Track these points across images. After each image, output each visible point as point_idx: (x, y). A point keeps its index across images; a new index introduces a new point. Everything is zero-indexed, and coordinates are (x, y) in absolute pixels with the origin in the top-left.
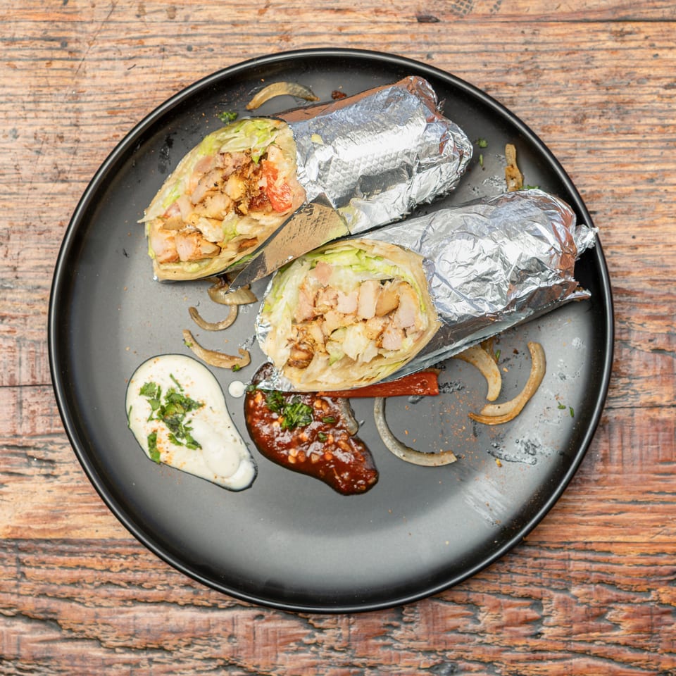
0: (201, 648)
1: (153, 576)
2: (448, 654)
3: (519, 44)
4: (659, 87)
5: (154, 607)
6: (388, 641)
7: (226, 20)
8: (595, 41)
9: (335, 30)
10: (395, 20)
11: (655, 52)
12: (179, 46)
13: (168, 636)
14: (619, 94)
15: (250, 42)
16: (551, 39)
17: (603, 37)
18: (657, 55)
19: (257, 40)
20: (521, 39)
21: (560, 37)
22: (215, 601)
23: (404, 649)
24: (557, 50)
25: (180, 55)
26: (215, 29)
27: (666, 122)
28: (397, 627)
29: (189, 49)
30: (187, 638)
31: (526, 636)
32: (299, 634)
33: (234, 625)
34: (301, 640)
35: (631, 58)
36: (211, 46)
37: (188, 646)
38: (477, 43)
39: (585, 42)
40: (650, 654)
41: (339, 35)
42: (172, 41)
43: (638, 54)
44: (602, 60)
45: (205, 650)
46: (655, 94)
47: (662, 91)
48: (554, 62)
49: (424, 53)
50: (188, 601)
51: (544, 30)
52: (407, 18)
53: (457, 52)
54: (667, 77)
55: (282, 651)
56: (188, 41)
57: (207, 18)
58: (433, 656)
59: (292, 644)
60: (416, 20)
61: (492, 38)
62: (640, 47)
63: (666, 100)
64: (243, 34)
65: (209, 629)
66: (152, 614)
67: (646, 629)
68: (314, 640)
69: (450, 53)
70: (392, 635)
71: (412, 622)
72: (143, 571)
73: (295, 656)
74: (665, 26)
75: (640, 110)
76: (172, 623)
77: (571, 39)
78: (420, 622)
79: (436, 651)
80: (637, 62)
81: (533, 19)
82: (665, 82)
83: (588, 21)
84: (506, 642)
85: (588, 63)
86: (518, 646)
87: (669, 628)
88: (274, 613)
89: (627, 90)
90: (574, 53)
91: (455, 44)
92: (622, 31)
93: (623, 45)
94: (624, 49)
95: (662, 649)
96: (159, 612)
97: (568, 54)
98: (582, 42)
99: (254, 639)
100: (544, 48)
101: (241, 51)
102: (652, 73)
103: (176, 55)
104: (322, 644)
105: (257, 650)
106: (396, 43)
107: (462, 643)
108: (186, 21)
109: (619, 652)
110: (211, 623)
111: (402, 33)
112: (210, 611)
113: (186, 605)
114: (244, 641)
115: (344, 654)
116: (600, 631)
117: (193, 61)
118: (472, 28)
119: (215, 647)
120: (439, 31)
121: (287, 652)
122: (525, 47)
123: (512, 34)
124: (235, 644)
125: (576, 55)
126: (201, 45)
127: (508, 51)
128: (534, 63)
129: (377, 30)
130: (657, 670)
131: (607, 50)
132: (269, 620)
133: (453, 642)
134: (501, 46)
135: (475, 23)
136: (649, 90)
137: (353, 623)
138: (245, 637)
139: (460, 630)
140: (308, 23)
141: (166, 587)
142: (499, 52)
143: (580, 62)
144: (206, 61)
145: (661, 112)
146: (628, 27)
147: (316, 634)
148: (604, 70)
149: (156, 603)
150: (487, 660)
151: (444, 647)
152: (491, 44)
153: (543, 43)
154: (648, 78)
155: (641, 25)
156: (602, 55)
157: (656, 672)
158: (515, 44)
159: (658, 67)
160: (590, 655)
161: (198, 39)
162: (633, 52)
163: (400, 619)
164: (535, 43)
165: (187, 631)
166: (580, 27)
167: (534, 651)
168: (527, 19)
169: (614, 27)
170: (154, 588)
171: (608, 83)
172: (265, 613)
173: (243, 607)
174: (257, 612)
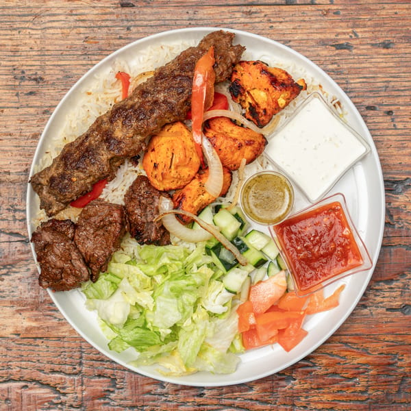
2: (145, 408)
3: (186, 20)
6: (107, 401)
8: (233, 18)
9: (68, 12)
10: (107, 6)
11: (272, 25)
15: (14, 20)
16: (205, 17)
17: (238, 15)
18: (272, 26)
19: (18, 19)
20: (186, 17)
21: (211, 16)
23: (117, 406)
24: (209, 24)
28: (113, 392)
31: (194, 396)
32: (50, 397)
33: (8, 392)
34: (51, 401)
35: (256, 28)
38: (159, 20)
39: (227, 18)
40: (272, 405)
41: (71, 15)
43: (260, 26)
49: (125, 26)
51: (201, 11)
52: (115, 4)
53: (146, 26)
55: (40, 408)
59: (46, 404)
60: (120, 6)
61: (168, 17)
62: (261, 22)
64: (9, 15)
67: (269, 390)
68: (60, 401)
69: (142, 26)
70: (110, 397)
71: (122, 388)
74: (277, 8)
77: (218, 17)
78: (127, 388)
79: (137, 406)
80: (259, 31)
81: (194, 4)
83: (229, 5)
84: (181, 400)
86: (189, 402)
87: (284, 389)
88: (35, 384)
90: (220, 26)
91: (145, 21)
92: (250, 11)
93: (251, 21)
94: (252, 23)
95: (279, 402)
97: (216, 26)
98: (225, 18)
99: (22, 401)
100: (201, 22)
101: (8, 26)
104: (65, 403)
105: (24, 408)
106: (107, 20)
107: (154, 401)
109: (252, 405)
111: (112, 13)
114: (16, 402)
116: (241, 392)
118: (155, 10)
120: (134, 12)
121: (43, 409)
122: (189, 22)
123: (181, 14)
124: (10, 405)
127: (178, 25)
129: (96, 12)
131: (241, 23)
132: (31, 389)
133: (148, 400)
134: (174, 22)
135: (157, 7)
137: (84, 390)
138: (16, 400)
139: (152, 393)
140: (51, 8)
142: (173, 25)
146: (254, 9)
147: (61, 397)
151: (142, 404)
152: (168, 20)
153: (201, 19)
155: (262, 7)
156: (238, 26)
158: (183, 20)
159: (273, 34)
160: (234, 407)
162: (257, 25)
163: (114, 386)
164: (195, 20)
166: (223, 9)
167: (199, 405)
168: (190, 4)
169: (245, 9)
172: (29, 384)
173: (14, 381)
174: (23, 384)
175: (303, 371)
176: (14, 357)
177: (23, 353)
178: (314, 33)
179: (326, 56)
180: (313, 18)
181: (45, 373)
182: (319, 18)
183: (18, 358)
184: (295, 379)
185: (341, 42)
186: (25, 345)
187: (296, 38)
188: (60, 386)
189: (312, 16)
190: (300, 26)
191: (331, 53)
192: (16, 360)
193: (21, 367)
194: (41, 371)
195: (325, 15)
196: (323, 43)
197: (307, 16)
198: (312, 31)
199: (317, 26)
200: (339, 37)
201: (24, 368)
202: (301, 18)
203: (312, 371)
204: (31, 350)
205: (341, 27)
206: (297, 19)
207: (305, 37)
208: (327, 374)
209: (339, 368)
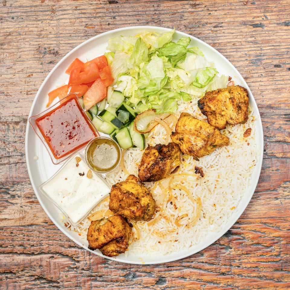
0: (28, 271)
1: (6, 242)
2: (132, 269)
3: (152, 11)
4: (212, 27)
5: (7, 255)
6: (107, 265)
7: (27, 5)
8: (184, 9)
9: (74, 8)
10: (99, 3)
11: (210, 12)
12: (8, 17)
13: (14, 267)
14: (195, 31)
15: (38, 14)
16: (165, 8)
17: (187, 6)
18: (210, 13)
19: (41, 13)
20: (152, 9)
21: (169, 8)
22: (33, 251)
23: (113, 268)
24: (168, 13)
25: (9, 21)
26: (23, 9)
27: (215, 42)
29: (13, 18)
30: (22, 267)
32: (69, 264)
33: (41, 261)
34: (70, 266)
35: (199, 15)
36: (22, 17)
37: (22, 271)
38: (134, 11)
39: (180, 9)
40: (216, 266)
41: (76, 10)
42: (5, 15)
43: (202, 13)
44: (187, 16)
45: (30, 272)
46: (210, 30)
47: (213, 29)
48: (167, 18)
49: (112, 16)
50: (21, 252)
51: (162, 5)
52: (104, 2)
53: (126, 16)
54: (215, 23)
55: (62, 271)
56: (12, 15)
57: (19, 5)
58: (126, 271)
59: (66, 268)
60: (108, 3)
61: (140, 9)
62: (203, 10)
63: (215, 33)
64: (35, 11)
65: (31, 263)
66: (6, 258)
67: (214, 256)
68: (75, 266)
69: (123, 16)
70: (108, 263)
72: (2, 240)
73: (67, 273)
74: (213, 1)
75: (204, 37)
76: (15, 261)
77: (174, 8)
79: (127, 268)
80: (202, 17)
81: (157, 0)
82: (214, 25)
85: (181, 18)
86: (161, 265)
87: (224, 255)
88: (58, 255)
89: (198, 29)
90: (175, 14)
91: (125, 12)
92: (195, 4)
93: (196, 10)
94: (196, 11)
95: (221, 264)
96: (9, 257)
97: (173, 15)
99: (50, 266)
100: (162, 12)
101: (34, 18)
102: (208, 21)
103: (7, 21)
104: (79, 268)
105: (51, 271)
106: (100, 12)
108: (10, 7)
109: (203, 266)
110: (32, 261)
111: (103, 8)
112: (31, 256)
113: (21, 254)
114: (46, 268)
115: (88, 272)
116: (195, 257)
117: (14, 24)
118: (132, 5)
119: (33, 270)
120: (118, 7)
121: (64, 271)
122: (154, 12)
123: (149, 7)
124: (42, 269)
125: (176, 15)
126: (17, 17)
127: (147, 14)
128: (158, 19)
129: (92, 7)
130: (219, 272)
131: (189, 12)
132: (56, 258)
133: (134, 264)
134: (144, 12)
135: (133, 3)
136: (208, 28)
137: (91, 258)
138: (46, 266)
140: (62, 6)
141: (12, 246)
142: (143, 15)
143: (178, 18)
144: (20, 23)
145: (213, 37)
146: (198, 2)
147: (76, 263)
148: (188, 21)
149: (8, 253)
150: (148, 271)
151: (130, 267)
152: (140, 11)
153: (162, 10)
154: (207, 23)
155: (203, 1)
156: (187, 14)
157: (219, 273)
158: (150, 11)
159: (211, 19)
160: (191, 268)
161: (16, 14)
162: (200, 13)
164: (158, 10)
165: (22, 265)
166: (177, 3)
167: (168, 267)
168: (155, 0)
169: (191, 2)
170: (7, 247)
171: (190, 26)
172: (54, 255)
173: (45, 253)
174: (51, 255)
175: (236, 242)
176: (45, 238)
177: (50, 235)
178: (238, 17)
179: (247, 32)
180: (237, 7)
181: (65, 248)
182: (241, 7)
183: (46, 238)
184: (231, 248)
185: (256, 23)
186: (51, 229)
187: (226, 21)
188: (75, 256)
189: (237, 6)
190: (228, 13)
191: (250, 30)
192: (46, 239)
193: (49, 244)
194: (63, 246)
195: (245, 5)
196: (244, 24)
197: (234, 6)
198: (237, 16)
199: (240, 12)
200: (255, 19)
201: (51, 245)
202: (229, 7)
203: (242, 243)
204: (55, 233)
205: (256, 12)
206: (227, 8)
207: (232, 20)
208: (253, 244)
209: (260, 240)
